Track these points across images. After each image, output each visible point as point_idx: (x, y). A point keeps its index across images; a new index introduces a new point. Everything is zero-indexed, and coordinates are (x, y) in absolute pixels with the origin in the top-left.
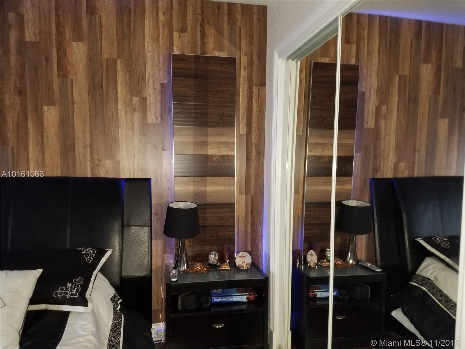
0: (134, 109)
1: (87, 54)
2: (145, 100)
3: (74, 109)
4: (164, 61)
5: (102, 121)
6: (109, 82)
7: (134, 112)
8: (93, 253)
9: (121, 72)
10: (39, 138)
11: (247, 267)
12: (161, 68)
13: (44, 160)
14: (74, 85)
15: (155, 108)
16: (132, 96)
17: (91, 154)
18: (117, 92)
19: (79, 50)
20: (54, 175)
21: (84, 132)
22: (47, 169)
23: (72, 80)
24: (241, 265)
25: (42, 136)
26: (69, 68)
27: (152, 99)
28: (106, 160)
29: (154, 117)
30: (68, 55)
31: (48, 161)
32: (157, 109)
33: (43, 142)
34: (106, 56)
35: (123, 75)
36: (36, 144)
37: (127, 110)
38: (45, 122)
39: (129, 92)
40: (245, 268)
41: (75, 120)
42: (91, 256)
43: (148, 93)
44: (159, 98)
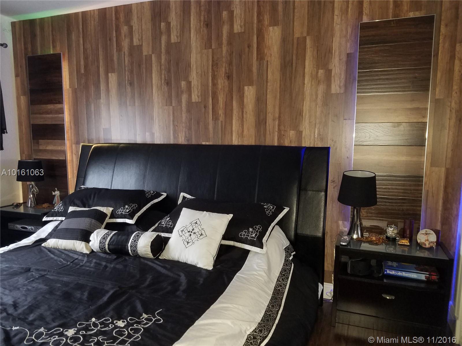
0: (319, 81)
1: (281, 36)
2: (330, 71)
3: (268, 87)
4: (352, 32)
5: (290, 95)
6: (299, 59)
7: (319, 84)
8: (273, 208)
9: (310, 48)
10: (241, 113)
11: (430, 245)
12: (348, 38)
13: (243, 131)
14: (269, 66)
15: (340, 78)
16: (318, 69)
17: (279, 125)
18: (305, 68)
19: (275, 34)
20: (250, 144)
21: (274, 106)
22: (245, 139)
23: (268, 61)
24: (424, 243)
25: (243, 112)
26: (266, 51)
27: (338, 70)
28: (291, 130)
29: (337, 88)
30: (266, 39)
31: (245, 132)
32: (341, 79)
33: (243, 117)
34: (297, 35)
35: (311, 51)
36: (238, 119)
37: (313, 83)
38: (245, 100)
39: (315, 66)
40: (428, 246)
41: (268, 96)
42: (271, 210)
43: (333, 65)
44: (344, 68)
